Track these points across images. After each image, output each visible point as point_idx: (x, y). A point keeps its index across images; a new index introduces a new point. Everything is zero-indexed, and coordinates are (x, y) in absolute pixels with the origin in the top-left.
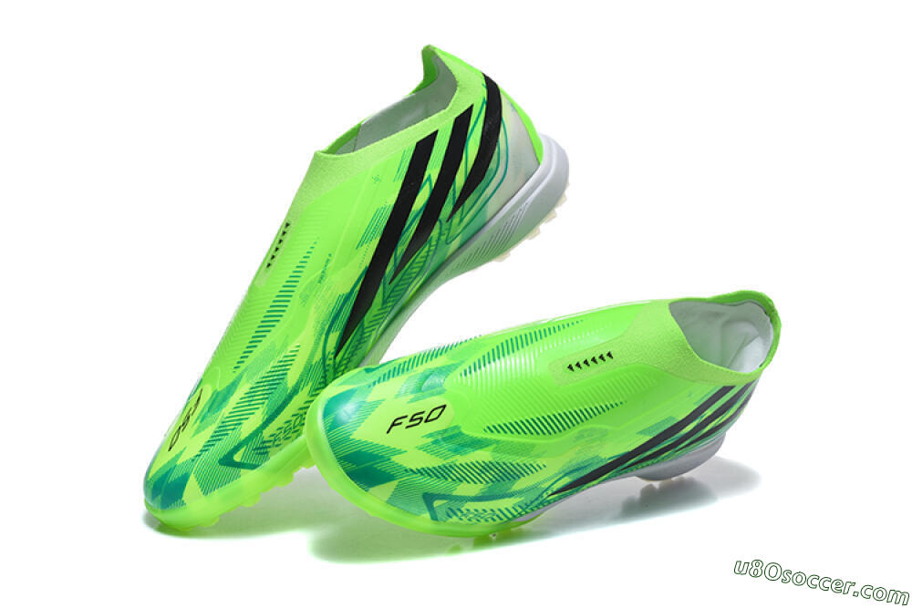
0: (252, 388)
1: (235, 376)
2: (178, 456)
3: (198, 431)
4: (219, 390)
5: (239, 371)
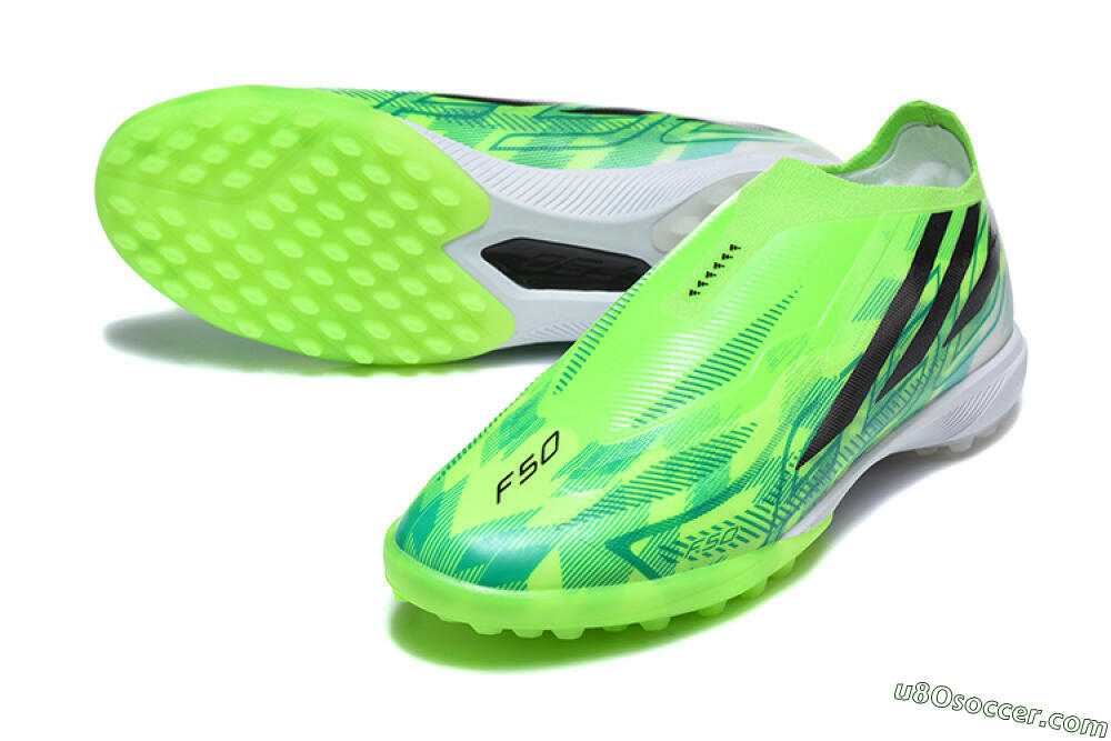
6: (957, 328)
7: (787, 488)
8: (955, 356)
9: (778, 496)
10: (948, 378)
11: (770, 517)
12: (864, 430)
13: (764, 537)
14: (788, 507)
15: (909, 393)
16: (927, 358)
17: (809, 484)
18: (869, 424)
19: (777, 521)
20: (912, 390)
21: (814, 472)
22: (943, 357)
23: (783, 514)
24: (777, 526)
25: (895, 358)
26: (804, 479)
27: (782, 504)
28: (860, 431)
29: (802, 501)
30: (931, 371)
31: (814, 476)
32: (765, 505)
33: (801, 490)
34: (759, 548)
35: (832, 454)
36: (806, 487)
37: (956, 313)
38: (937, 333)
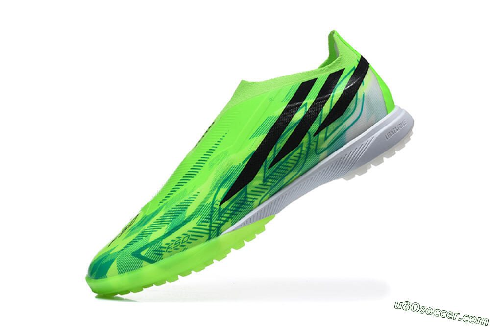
0: (166, 214)
1: (158, 207)
2: (112, 250)
3: (128, 236)
4: (147, 215)
5: (161, 204)
6: (324, 126)
7: (215, 215)
8: (326, 138)
9: (210, 219)
10: (326, 149)
11: (208, 228)
12: (264, 181)
13: (207, 236)
14: (219, 222)
15: (296, 160)
16: (302, 143)
17: (231, 210)
18: (268, 178)
19: (213, 229)
20: (297, 159)
21: (232, 205)
22: (316, 140)
23: (216, 225)
24: (214, 231)
25: (277, 148)
26: (226, 209)
27: (214, 221)
28: (261, 182)
29: (228, 218)
30: (308, 148)
31: (232, 207)
32: (203, 223)
33: (225, 213)
34: (207, 241)
35: (243, 195)
36: (229, 212)
37: (321, 120)
38: (307, 131)
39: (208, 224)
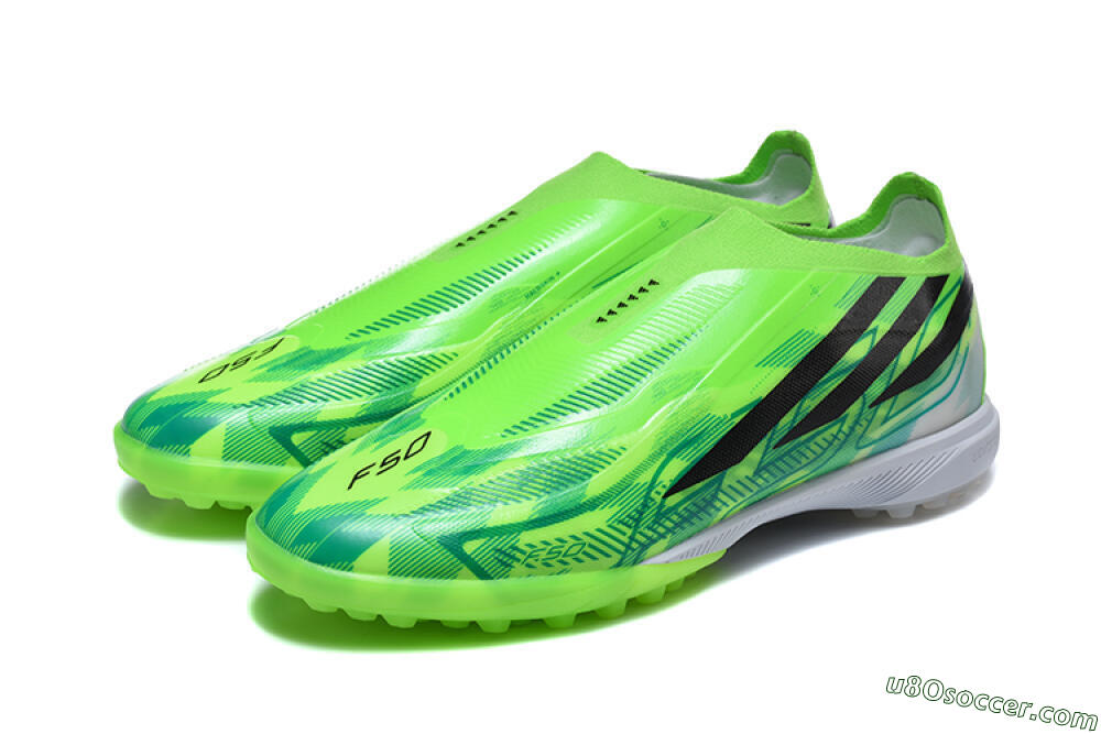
6: (891, 392)
7: (649, 515)
8: (886, 419)
9: (637, 521)
10: (874, 442)
11: (626, 540)
12: (757, 473)
13: (616, 557)
14: (650, 533)
15: (821, 447)
16: (847, 416)
17: (680, 516)
18: (764, 468)
19: (634, 545)
20: (825, 445)
21: (685, 505)
22: (869, 418)
23: (642, 539)
24: (634, 550)
25: (803, 408)
26: (673, 509)
27: (641, 529)
28: (750, 473)
29: (669, 530)
30: (852, 429)
31: (685, 509)
32: (621, 527)
33: (668, 519)
34: (611, 568)
35: (712, 490)
36: (675, 518)
37: (891, 376)
38: (862, 393)
39: (629, 532)
